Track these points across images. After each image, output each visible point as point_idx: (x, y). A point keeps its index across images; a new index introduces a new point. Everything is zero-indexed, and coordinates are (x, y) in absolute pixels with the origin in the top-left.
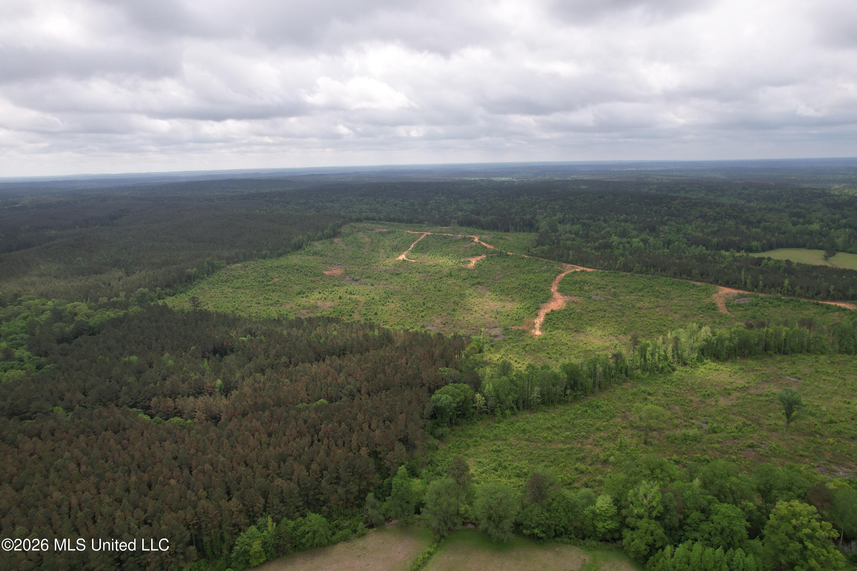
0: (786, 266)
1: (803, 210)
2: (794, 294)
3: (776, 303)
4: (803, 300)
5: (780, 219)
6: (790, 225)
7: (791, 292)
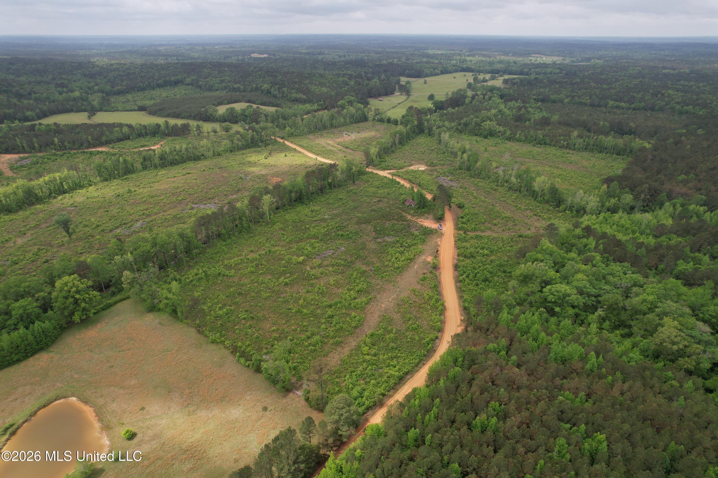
0: (55, 128)
1: (66, 81)
2: (65, 148)
3: (53, 158)
4: (73, 152)
5: (48, 90)
6: (57, 94)
7: (62, 147)
